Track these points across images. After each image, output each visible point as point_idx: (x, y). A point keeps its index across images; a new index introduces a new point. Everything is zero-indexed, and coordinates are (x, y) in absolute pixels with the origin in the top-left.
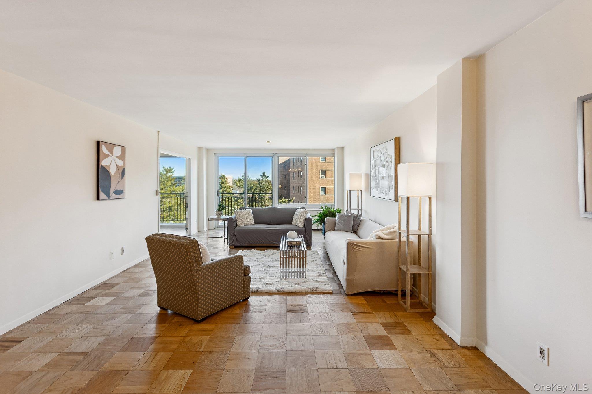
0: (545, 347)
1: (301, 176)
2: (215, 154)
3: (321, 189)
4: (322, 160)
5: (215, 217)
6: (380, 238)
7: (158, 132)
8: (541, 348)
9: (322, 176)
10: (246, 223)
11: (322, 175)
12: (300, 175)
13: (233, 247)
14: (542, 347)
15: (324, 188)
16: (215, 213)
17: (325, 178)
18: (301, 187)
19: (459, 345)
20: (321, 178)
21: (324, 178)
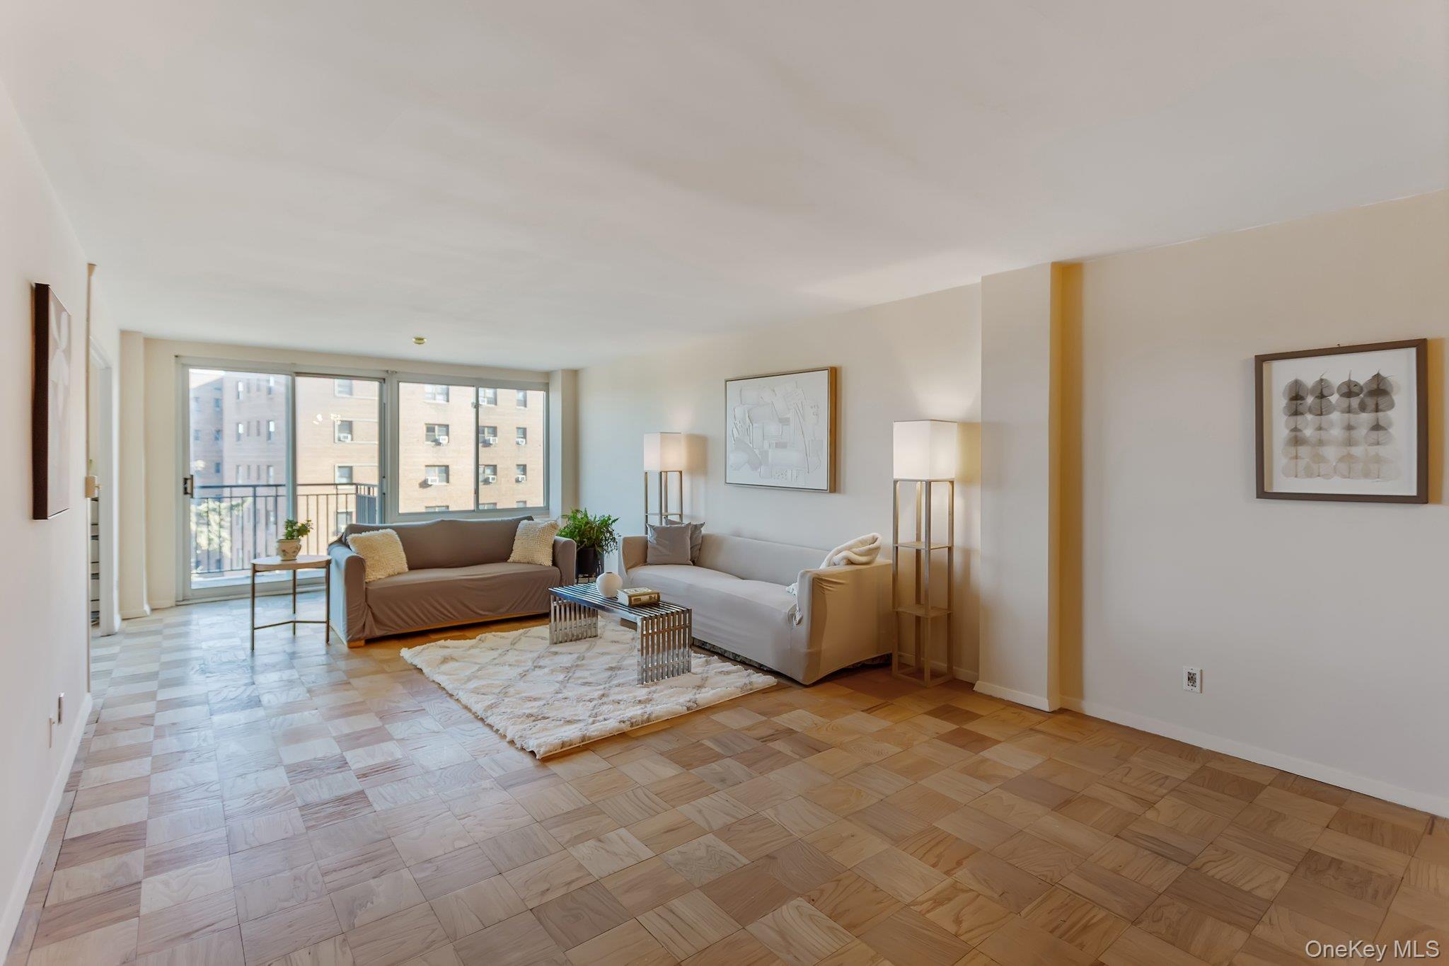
0: (1196, 671)
1: (269, 434)
2: (177, 356)
3: (339, 471)
4: (340, 392)
5: (277, 560)
6: (850, 562)
7: (91, 267)
8: (1189, 673)
9: (342, 435)
10: (390, 571)
11: (340, 431)
12: (263, 430)
13: (363, 643)
14: (1191, 671)
15: (347, 469)
16: (273, 546)
17: (352, 440)
18: (268, 467)
19: (1048, 710)
20: (339, 440)
21: (349, 440)
